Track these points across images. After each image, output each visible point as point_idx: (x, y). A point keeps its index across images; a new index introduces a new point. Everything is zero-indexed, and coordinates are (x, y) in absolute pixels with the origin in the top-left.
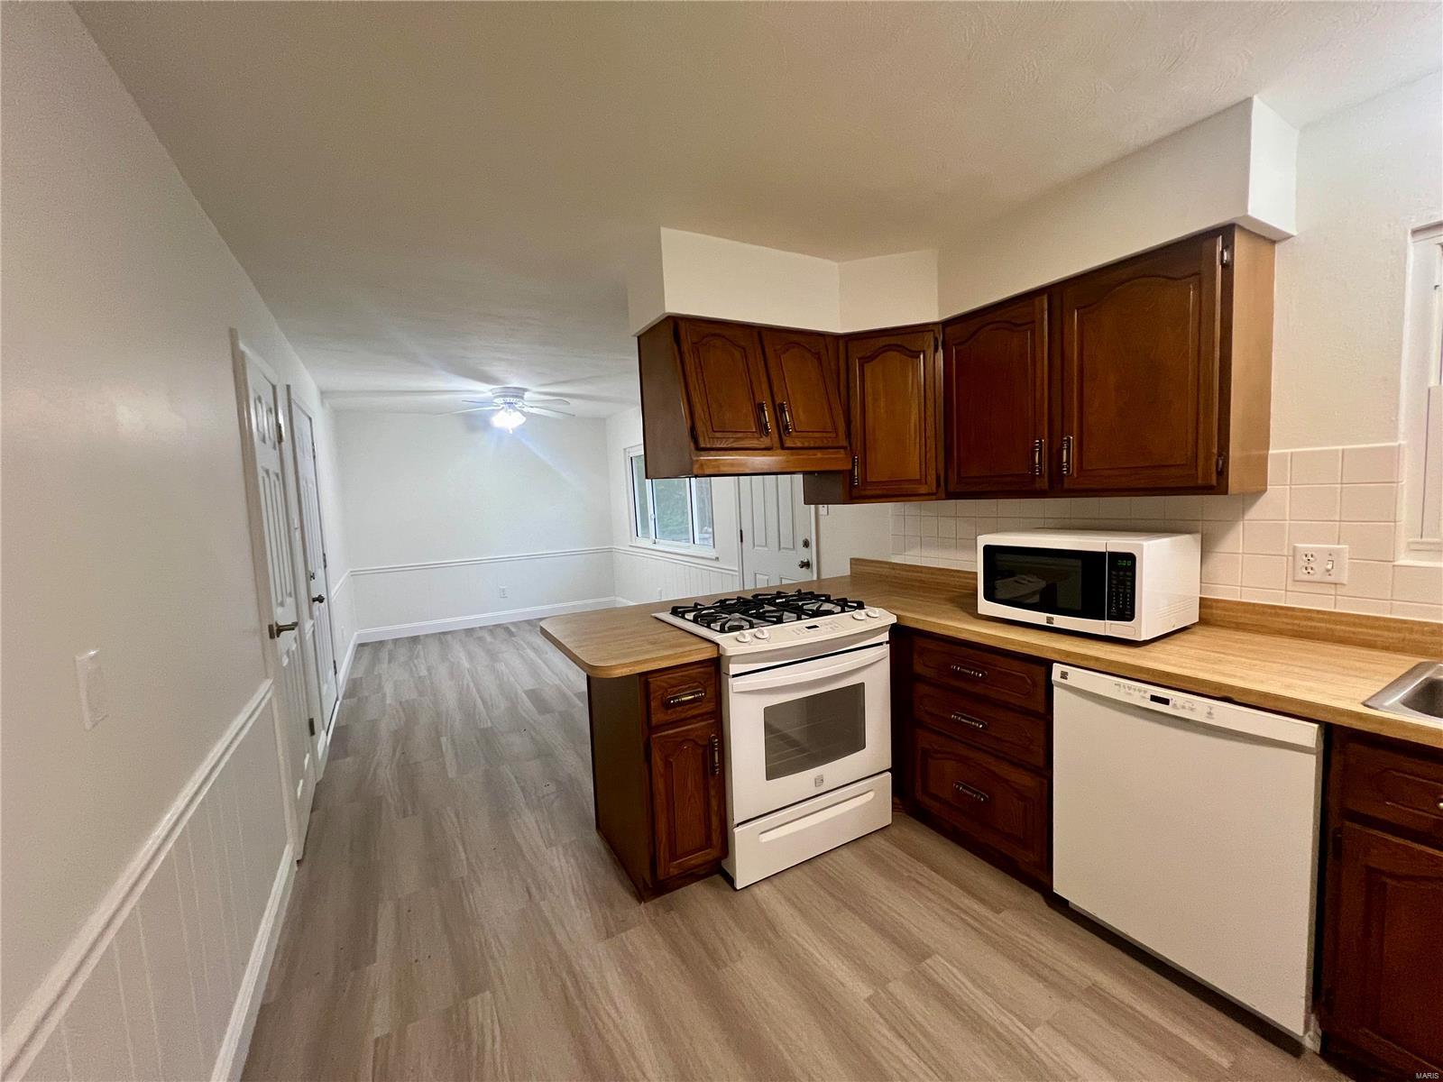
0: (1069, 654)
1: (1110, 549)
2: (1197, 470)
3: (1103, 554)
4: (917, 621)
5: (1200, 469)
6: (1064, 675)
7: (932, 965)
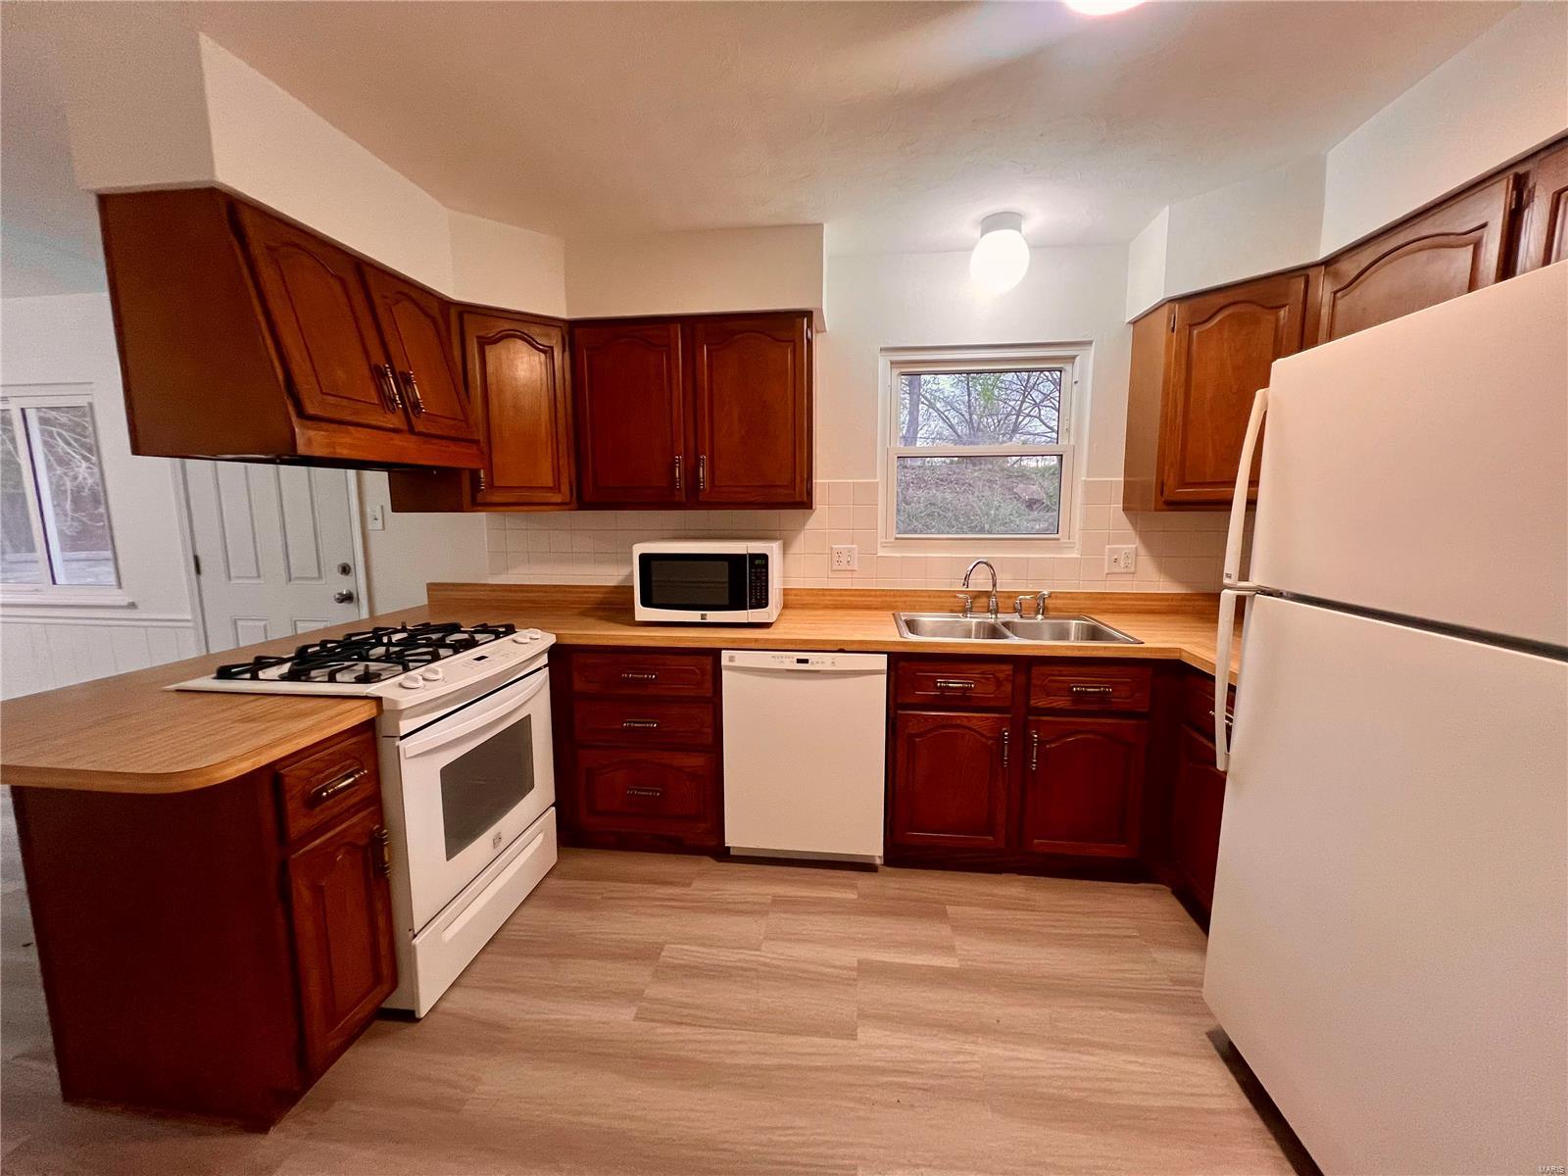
0: (734, 640)
1: (750, 552)
2: (795, 490)
3: (744, 556)
4: (578, 636)
5: (797, 489)
6: (731, 659)
7: (668, 954)
